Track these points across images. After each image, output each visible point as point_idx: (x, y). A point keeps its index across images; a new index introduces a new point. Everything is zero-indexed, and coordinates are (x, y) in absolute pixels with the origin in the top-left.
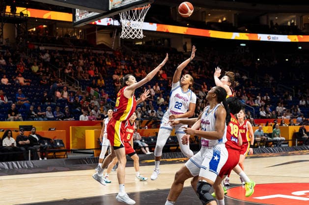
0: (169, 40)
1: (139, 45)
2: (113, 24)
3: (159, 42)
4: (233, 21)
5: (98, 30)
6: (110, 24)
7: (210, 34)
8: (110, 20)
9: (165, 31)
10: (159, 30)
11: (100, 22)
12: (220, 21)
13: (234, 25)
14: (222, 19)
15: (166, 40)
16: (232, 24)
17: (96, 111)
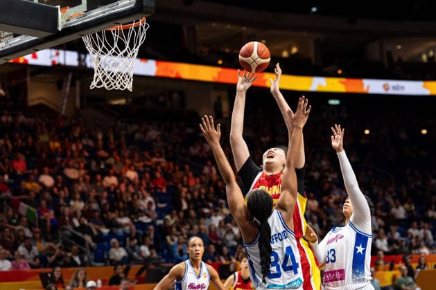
0: (182, 94)
1: (118, 106)
2: (62, 62)
3: (162, 99)
4: (311, 54)
5: (32, 74)
6: (57, 62)
7: (265, 81)
8: (58, 54)
9: (173, 75)
10: (162, 74)
11: (35, 57)
12: (285, 54)
13: (313, 62)
14: (289, 50)
15: (175, 95)
16: (309, 60)
17: (29, 249)
